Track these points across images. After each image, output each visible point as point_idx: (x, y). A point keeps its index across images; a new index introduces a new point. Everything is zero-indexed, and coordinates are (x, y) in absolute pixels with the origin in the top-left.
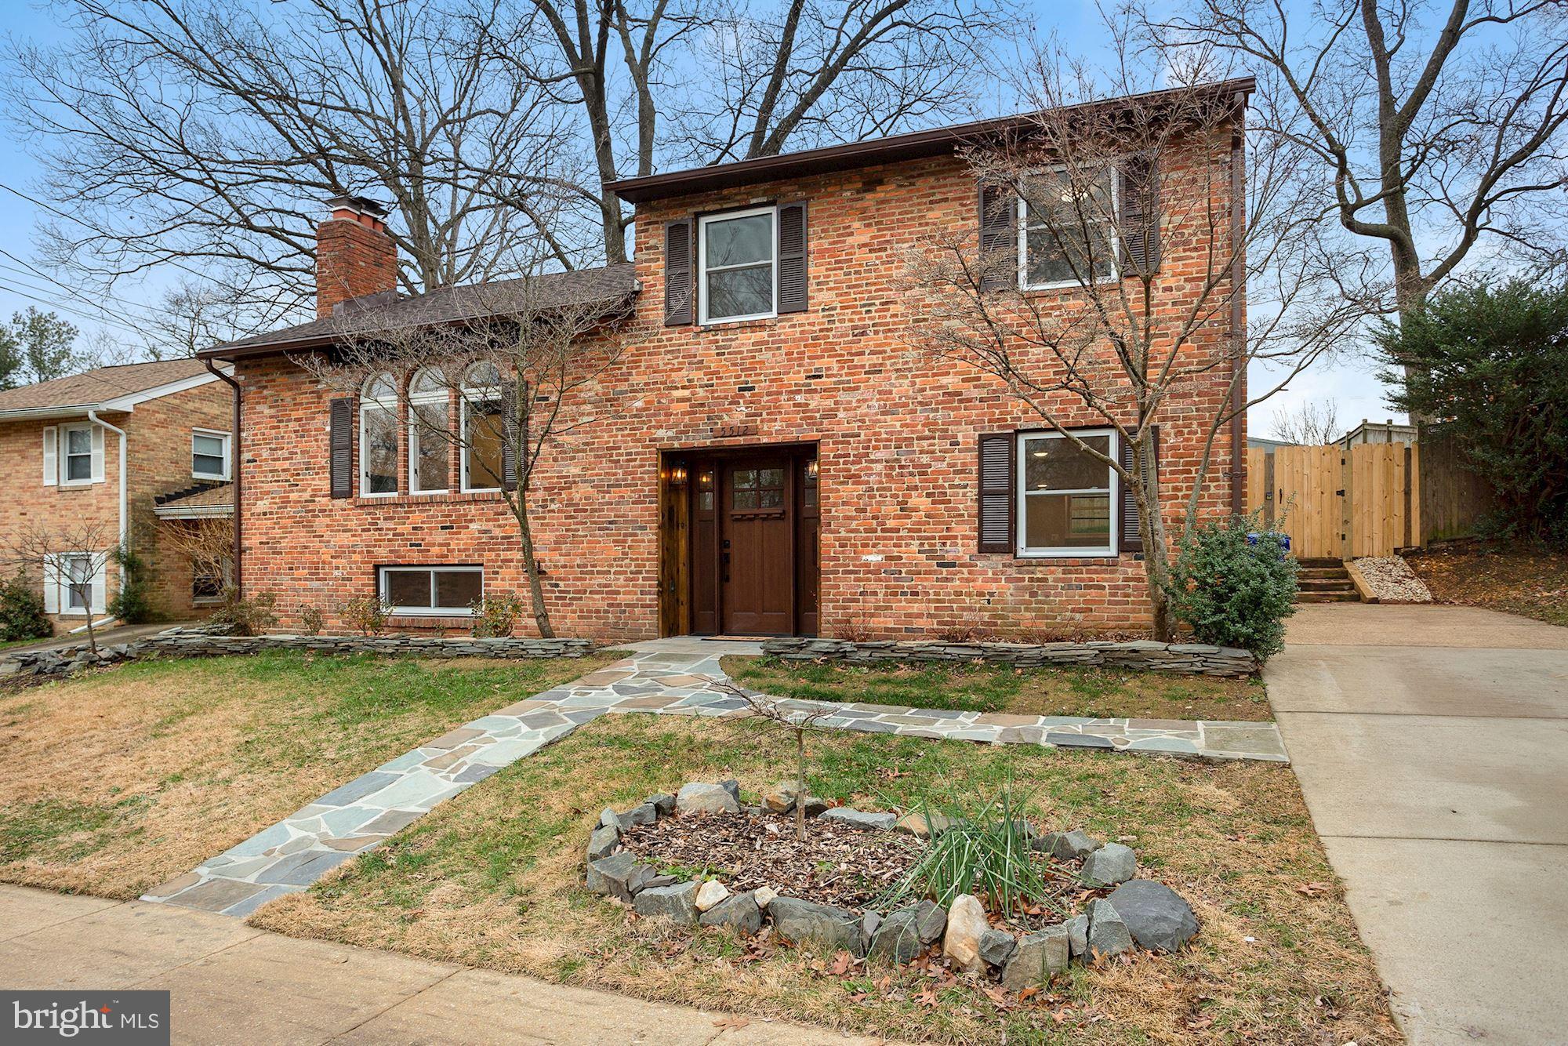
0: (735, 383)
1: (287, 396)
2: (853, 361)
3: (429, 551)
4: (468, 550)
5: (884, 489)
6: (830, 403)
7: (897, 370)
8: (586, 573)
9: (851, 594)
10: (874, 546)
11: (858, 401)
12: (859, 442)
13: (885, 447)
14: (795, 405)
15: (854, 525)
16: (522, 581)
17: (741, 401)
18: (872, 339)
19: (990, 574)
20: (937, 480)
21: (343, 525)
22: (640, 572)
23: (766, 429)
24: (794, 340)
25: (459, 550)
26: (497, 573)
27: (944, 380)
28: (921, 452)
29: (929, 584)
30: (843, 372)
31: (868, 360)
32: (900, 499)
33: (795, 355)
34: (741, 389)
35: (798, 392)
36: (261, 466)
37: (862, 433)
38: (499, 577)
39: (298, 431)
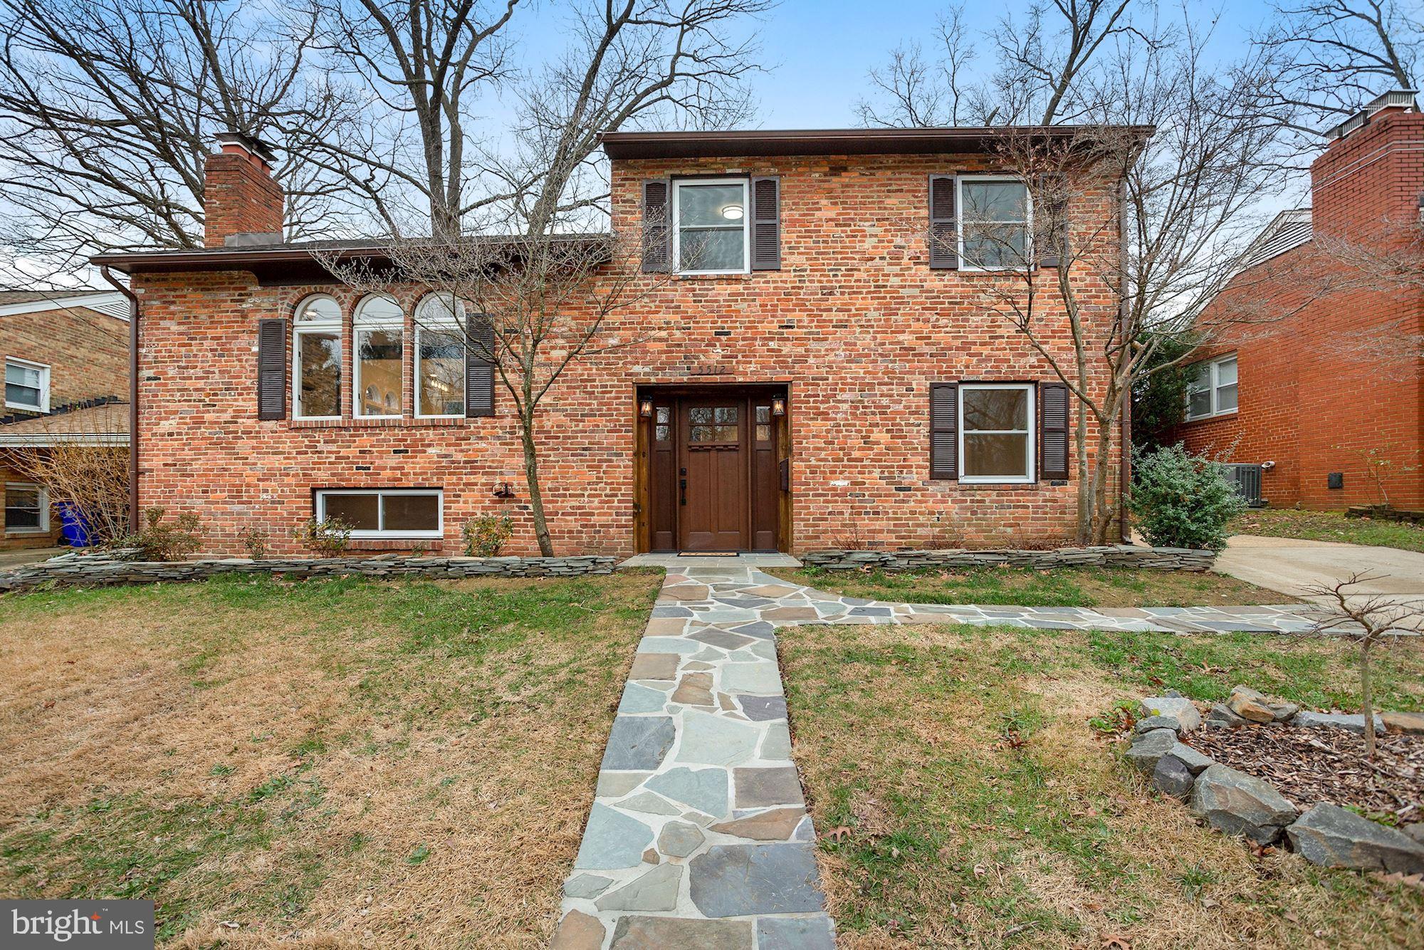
0: (711, 328)
1: (203, 314)
2: (821, 316)
3: (379, 474)
4: (426, 473)
5: (849, 425)
6: (801, 350)
7: (861, 326)
8: (559, 496)
9: (820, 514)
10: (841, 473)
11: (827, 350)
12: (828, 385)
13: (851, 390)
14: (769, 350)
15: (823, 455)
16: (487, 503)
17: (718, 344)
18: (839, 299)
19: (939, 497)
20: (894, 419)
21: (272, 448)
22: (616, 495)
23: (741, 369)
24: (768, 294)
25: (414, 474)
26: (459, 496)
27: (901, 337)
28: (882, 395)
29: (889, 505)
30: (813, 325)
31: (835, 316)
32: (864, 434)
33: (769, 307)
34: (717, 334)
35: (772, 339)
36: (166, 385)
37: (830, 377)
38: (461, 500)
39: (216, 350)
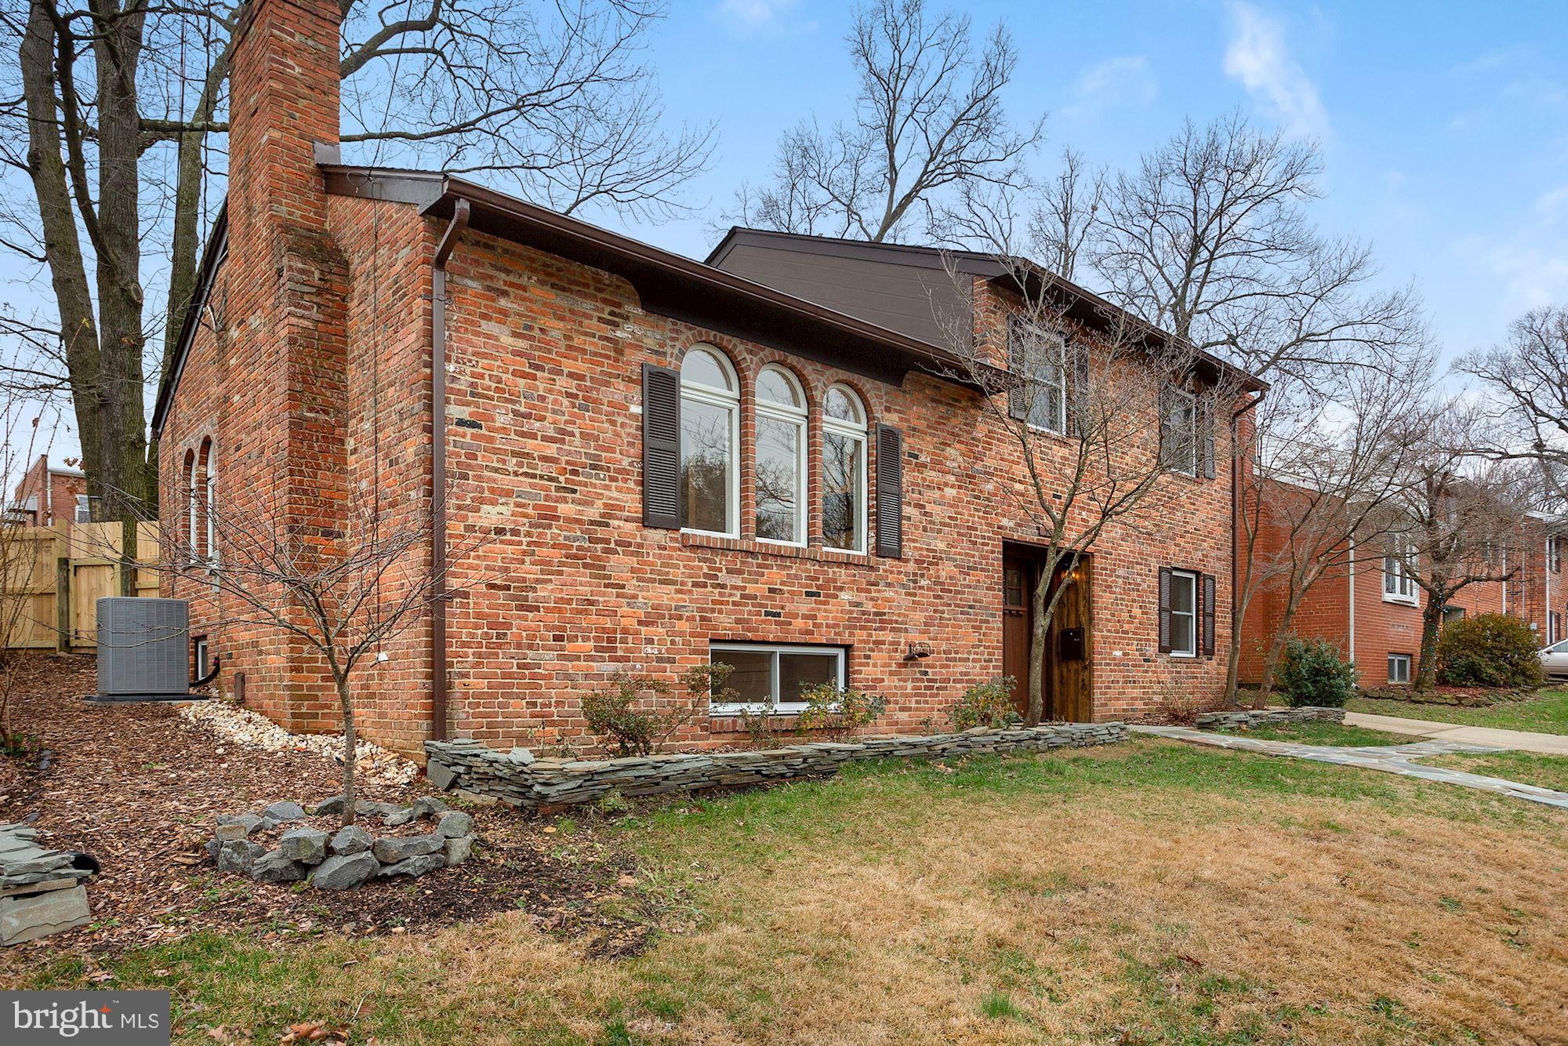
0: (1051, 489)
1: (556, 330)
3: (790, 624)
4: (837, 625)
5: (1122, 599)
8: (951, 660)
9: (1108, 682)
10: (1118, 644)
12: (1112, 560)
13: (1123, 567)
14: (1082, 520)
15: (1109, 626)
16: (894, 667)
19: (1163, 668)
20: (1143, 596)
21: (660, 573)
22: (990, 661)
23: (1068, 536)
25: (828, 626)
26: (869, 657)
28: (1137, 574)
29: (1140, 674)
32: (1129, 608)
34: (1054, 496)
35: (1084, 509)
36: (491, 440)
37: (1114, 554)
38: (871, 662)
39: (576, 396)
